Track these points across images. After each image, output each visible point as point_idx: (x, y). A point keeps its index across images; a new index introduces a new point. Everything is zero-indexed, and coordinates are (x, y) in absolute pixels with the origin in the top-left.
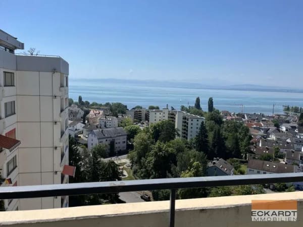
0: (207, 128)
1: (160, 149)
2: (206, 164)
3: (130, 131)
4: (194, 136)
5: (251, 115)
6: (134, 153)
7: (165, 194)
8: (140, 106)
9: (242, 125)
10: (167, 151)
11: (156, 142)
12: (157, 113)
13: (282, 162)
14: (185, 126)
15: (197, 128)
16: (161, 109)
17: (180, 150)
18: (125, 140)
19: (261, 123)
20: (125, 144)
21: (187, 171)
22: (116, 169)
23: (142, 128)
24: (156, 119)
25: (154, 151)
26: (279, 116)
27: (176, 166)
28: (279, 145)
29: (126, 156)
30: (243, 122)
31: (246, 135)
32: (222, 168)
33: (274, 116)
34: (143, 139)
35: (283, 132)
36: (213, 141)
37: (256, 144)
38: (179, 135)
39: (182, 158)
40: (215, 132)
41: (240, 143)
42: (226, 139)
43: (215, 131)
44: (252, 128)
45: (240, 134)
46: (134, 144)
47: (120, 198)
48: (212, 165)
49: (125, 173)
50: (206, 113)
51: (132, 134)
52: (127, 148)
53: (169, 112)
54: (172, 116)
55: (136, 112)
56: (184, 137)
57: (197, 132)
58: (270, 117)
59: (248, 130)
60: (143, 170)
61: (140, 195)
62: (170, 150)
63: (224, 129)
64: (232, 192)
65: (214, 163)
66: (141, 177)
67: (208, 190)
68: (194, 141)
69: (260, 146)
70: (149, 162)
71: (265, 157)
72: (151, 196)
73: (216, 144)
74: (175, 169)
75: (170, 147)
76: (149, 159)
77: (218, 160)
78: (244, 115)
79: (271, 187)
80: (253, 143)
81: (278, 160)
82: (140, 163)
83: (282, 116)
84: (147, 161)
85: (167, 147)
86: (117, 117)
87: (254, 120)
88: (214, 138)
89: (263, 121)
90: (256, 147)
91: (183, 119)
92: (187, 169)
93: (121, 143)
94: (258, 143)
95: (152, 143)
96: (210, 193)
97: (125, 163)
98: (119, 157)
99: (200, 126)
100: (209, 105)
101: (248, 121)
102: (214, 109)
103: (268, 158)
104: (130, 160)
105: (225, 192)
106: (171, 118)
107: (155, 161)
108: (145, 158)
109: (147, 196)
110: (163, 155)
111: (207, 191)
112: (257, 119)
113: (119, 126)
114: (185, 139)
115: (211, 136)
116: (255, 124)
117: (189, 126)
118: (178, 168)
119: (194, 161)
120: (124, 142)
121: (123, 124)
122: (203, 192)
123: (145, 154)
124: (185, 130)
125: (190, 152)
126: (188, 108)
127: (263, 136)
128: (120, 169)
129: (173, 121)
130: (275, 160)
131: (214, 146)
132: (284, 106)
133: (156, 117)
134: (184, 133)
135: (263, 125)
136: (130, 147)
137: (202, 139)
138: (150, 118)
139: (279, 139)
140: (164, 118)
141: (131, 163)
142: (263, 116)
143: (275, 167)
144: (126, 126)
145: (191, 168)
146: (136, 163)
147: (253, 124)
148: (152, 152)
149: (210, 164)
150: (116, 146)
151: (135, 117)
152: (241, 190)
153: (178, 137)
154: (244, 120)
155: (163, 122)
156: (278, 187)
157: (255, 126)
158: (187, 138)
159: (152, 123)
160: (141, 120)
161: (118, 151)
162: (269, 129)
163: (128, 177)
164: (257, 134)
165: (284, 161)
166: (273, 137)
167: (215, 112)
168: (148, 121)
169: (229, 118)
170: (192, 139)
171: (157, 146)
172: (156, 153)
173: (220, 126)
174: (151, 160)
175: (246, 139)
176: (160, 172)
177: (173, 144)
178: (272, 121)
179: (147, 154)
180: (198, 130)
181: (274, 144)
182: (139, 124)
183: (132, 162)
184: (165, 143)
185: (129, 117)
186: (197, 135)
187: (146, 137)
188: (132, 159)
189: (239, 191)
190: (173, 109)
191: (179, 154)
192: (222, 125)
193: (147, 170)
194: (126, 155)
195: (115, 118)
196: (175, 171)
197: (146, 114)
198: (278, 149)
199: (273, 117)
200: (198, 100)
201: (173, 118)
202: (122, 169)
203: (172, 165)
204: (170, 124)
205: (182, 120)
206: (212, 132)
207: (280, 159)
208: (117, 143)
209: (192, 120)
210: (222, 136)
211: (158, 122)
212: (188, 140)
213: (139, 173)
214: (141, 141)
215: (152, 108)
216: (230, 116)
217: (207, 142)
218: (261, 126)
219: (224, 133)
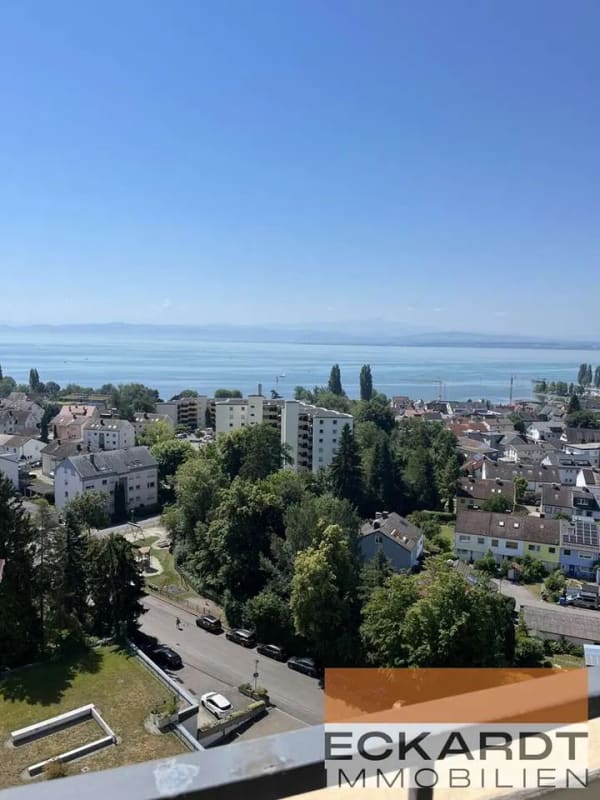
0: (359, 441)
1: (242, 499)
2: (357, 528)
3: (165, 455)
4: (328, 461)
5: (461, 405)
6: (176, 512)
7: (257, 612)
8: (193, 390)
9: (440, 428)
10: (260, 503)
11: (232, 479)
12: (235, 407)
13: (534, 512)
14: (305, 437)
15: (334, 440)
16: (245, 397)
17: (292, 498)
18: (154, 479)
19: (484, 423)
20: (154, 490)
21: (311, 549)
22: (128, 557)
23: (196, 447)
24: (233, 422)
25: (228, 503)
26: (524, 404)
27: (284, 538)
28: (525, 474)
29: (156, 519)
30: (444, 422)
31: (449, 453)
32: (395, 535)
33: (513, 404)
34: (198, 475)
35: (533, 441)
36: (373, 471)
37: (474, 473)
38: (290, 460)
39: (296, 519)
40: (377, 450)
41: (436, 474)
42: (404, 463)
43: (378, 445)
44: (464, 435)
45: (436, 450)
46: (177, 488)
47: (140, 630)
48: (372, 530)
49: (155, 563)
50: (354, 402)
51: (171, 462)
52: (159, 499)
53: (265, 402)
54: (273, 413)
55: (183, 406)
56: (304, 464)
57: (334, 450)
58: (504, 407)
59: (454, 442)
60: (202, 553)
61: (195, 618)
62: (267, 498)
63: (399, 441)
64: (421, 593)
65: (377, 526)
66: (198, 571)
67: (363, 592)
68: (327, 473)
69: (484, 477)
70: (215, 534)
71: (496, 505)
72: (223, 619)
73: (380, 478)
74: (280, 547)
75: (267, 490)
76: (215, 523)
77: (385, 517)
78: (445, 405)
79: (511, 574)
80: (467, 472)
81: (525, 509)
82: (193, 536)
83: (530, 405)
84: (211, 529)
85: (263, 493)
86: (132, 420)
87: (469, 416)
88: (376, 463)
89: (488, 417)
90: (473, 481)
91: (300, 419)
92: (310, 543)
93: (142, 486)
94: (478, 472)
95: (222, 484)
96: (367, 600)
97: (153, 539)
98: (141, 523)
99: (341, 436)
100: (363, 385)
101: (454, 419)
102: (375, 394)
103: (501, 507)
104: (168, 530)
105: (404, 596)
106: (271, 417)
107: (230, 530)
108: (203, 521)
109: (212, 618)
110: (250, 513)
111: (361, 597)
112: (476, 414)
113: (137, 445)
114: (305, 468)
115: (367, 459)
116: (472, 427)
117: (316, 436)
118: (288, 545)
119: (326, 524)
120: (152, 484)
121: (147, 439)
122: (351, 600)
123: (204, 513)
124: (305, 446)
125: (317, 502)
126: (313, 393)
127: (489, 454)
128: (140, 554)
129: (275, 425)
130: (518, 509)
131: (375, 482)
132: (533, 381)
133: (232, 417)
134: (304, 455)
135: (488, 427)
136: (167, 497)
137: (346, 467)
138: (217, 420)
139: (525, 459)
140: (253, 419)
141: (168, 537)
142: (489, 406)
143: (516, 525)
144: (155, 442)
145: (319, 542)
146: (183, 536)
147: (467, 425)
148: (223, 507)
149: (367, 529)
150: (130, 495)
151: (181, 419)
152: (440, 588)
153: (289, 465)
154: (444, 416)
155: (250, 429)
156: (525, 573)
157: (470, 431)
158: (310, 467)
159: (222, 434)
160: (194, 426)
161: (136, 509)
162: (503, 436)
163: (163, 573)
164: (474, 450)
165: (537, 510)
166: (512, 455)
167: (379, 400)
168: (214, 427)
169: (410, 413)
170: (322, 469)
171: (233, 490)
172: (233, 509)
173: (390, 434)
174: (221, 528)
175: (451, 461)
176: (243, 555)
177: (274, 483)
178: (509, 417)
179: (210, 512)
180: (337, 447)
181: (515, 472)
182: (193, 437)
183: (173, 536)
184: (254, 481)
185: (164, 421)
186: (334, 459)
187: (206, 470)
188: (171, 526)
189: (436, 589)
190: (276, 395)
191: (291, 508)
192: (393, 432)
193: (211, 554)
194: (158, 518)
195: (126, 422)
196: (281, 551)
197: (207, 411)
198: (523, 482)
199: (512, 408)
200: (336, 373)
201: (274, 417)
202: (148, 554)
203: (274, 536)
204: (270, 433)
205: (297, 422)
206: (371, 449)
207: (529, 507)
208: (131, 488)
209: (321, 422)
210: (393, 456)
211: (238, 429)
212: (315, 471)
213: (192, 562)
214: (194, 479)
215: (222, 395)
216: (414, 408)
217: (359, 473)
218: (484, 428)
219: (399, 451)
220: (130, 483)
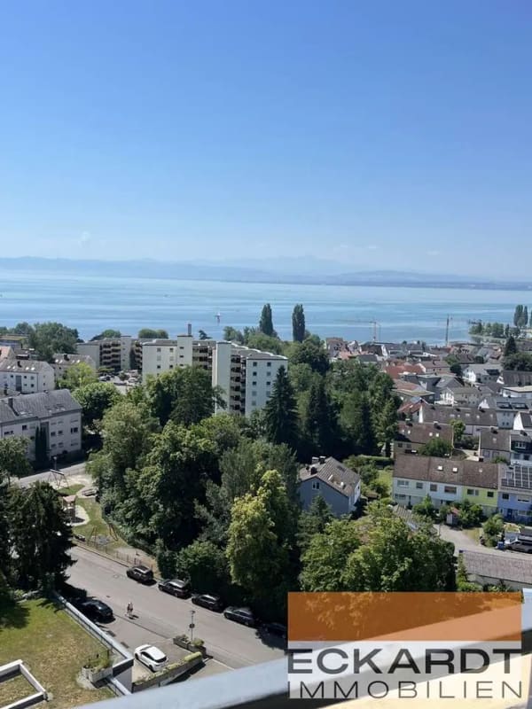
0: (293, 383)
1: (176, 445)
2: (296, 473)
3: (89, 399)
4: (262, 405)
5: (396, 346)
6: (104, 459)
7: (192, 561)
8: (116, 330)
9: (376, 371)
10: (195, 448)
11: (163, 424)
12: (162, 347)
13: (472, 456)
14: (238, 379)
15: (268, 383)
16: (170, 338)
17: (227, 442)
18: (78, 424)
19: (420, 365)
20: (78, 436)
21: (248, 496)
22: (55, 506)
23: (122, 390)
24: (161, 364)
25: (160, 448)
26: (460, 346)
27: (220, 484)
28: (463, 418)
29: (81, 466)
30: (379, 364)
31: (386, 395)
32: (333, 481)
33: (449, 346)
34: (127, 419)
35: (470, 384)
36: (309, 415)
37: (411, 417)
38: (222, 404)
39: (233, 464)
40: (313, 393)
41: (373, 417)
42: (339, 407)
43: (314, 388)
44: (399, 377)
45: (372, 393)
46: (104, 434)
47: (68, 582)
48: (309, 476)
49: (81, 512)
50: (287, 343)
51: (96, 407)
52: (83, 446)
53: (195, 343)
54: (203, 354)
55: (105, 346)
56: (237, 408)
57: (268, 393)
58: (439, 349)
59: (389, 384)
60: (132, 501)
61: (126, 569)
62: (201, 443)
63: (333, 383)
64: (362, 539)
65: (314, 471)
66: (127, 520)
67: (302, 539)
68: (261, 417)
69: (421, 420)
70: (147, 481)
71: (434, 449)
72: (155, 569)
73: (315, 422)
74: (215, 494)
75: (201, 436)
76: (146, 471)
77: (322, 462)
78: (380, 347)
79: (450, 519)
80: (403, 417)
81: (462, 453)
82: (123, 484)
83: (466, 347)
84: (142, 476)
85: (195, 438)
86: (52, 361)
87: (404, 358)
88: (312, 406)
89: (424, 359)
90: (411, 425)
91: (233, 361)
92: (248, 489)
93: (65, 433)
94: (415, 415)
95: (153, 428)
96: (307, 547)
97: (79, 487)
98: (63, 471)
99: (275, 378)
100: (295, 325)
101: (389, 361)
102: (308, 335)
103: (439, 451)
104: (94, 477)
105: (346, 542)
106: (201, 359)
107: (163, 477)
108: (134, 468)
109: (144, 568)
110: (184, 459)
111: (300, 544)
112: (411, 356)
113: (57, 388)
114: (238, 412)
115: (302, 401)
116: (408, 369)
117: (249, 379)
118: (224, 491)
119: (264, 471)
120: (76, 430)
121: (69, 382)
122: (290, 547)
123: (134, 460)
124: (237, 389)
125: (254, 446)
126: (243, 334)
127: (426, 397)
128: (65, 503)
129: (206, 367)
130: (455, 453)
131: (311, 427)
132: (470, 322)
133: (159, 359)
134: (237, 398)
135: (424, 370)
136: (92, 443)
137: (281, 410)
138: (143, 361)
139: (462, 402)
140: (181, 361)
141: (95, 485)
142: (424, 348)
143: (455, 470)
144: (78, 385)
145: (257, 488)
146: (111, 484)
147: (402, 367)
148: (155, 452)
149: (304, 474)
150: (52, 441)
151: (102, 361)
152: (382, 534)
153: (221, 410)
154: (379, 358)
155: (180, 371)
156: (464, 518)
157: (406, 373)
158: (243, 411)
159: (150, 376)
160: (118, 368)
161: (58, 455)
162: (440, 379)
163: (88, 523)
164: (411, 393)
165: (475, 454)
166: (448, 399)
167: (311, 341)
168: (140, 370)
169: (344, 355)
170: (256, 413)
171: (166, 435)
172: (165, 455)
173: (325, 377)
174: (152, 474)
175: (388, 405)
176: (176, 503)
177: (209, 428)
178: (445, 359)
179: (140, 458)
180: (272, 390)
181: (452, 416)
182: (117, 379)
183: (100, 483)
184: (187, 425)
185: (86, 363)
186: (267, 402)
187: (135, 413)
188: (98, 474)
189: (378, 535)
190: (204, 336)
191: (227, 454)
192: (328, 373)
193: (142, 502)
194: (83, 465)
195: (45, 364)
196: (217, 497)
197: (132, 353)
198: (461, 425)
199: (447, 350)
200: (267, 313)
201: (205, 359)
202: (74, 503)
203: (209, 482)
204: (201, 376)
205: (228, 364)
206: (306, 392)
207: (467, 452)
208: (53, 434)
209: (255, 364)
210: (329, 400)
211: (165, 371)
212: (248, 415)
213: (121, 510)
214: (123, 423)
215: (147, 335)
216: (347, 348)
217: (294, 417)
218: (420, 371)
219: (335, 394)
220: (52, 429)
